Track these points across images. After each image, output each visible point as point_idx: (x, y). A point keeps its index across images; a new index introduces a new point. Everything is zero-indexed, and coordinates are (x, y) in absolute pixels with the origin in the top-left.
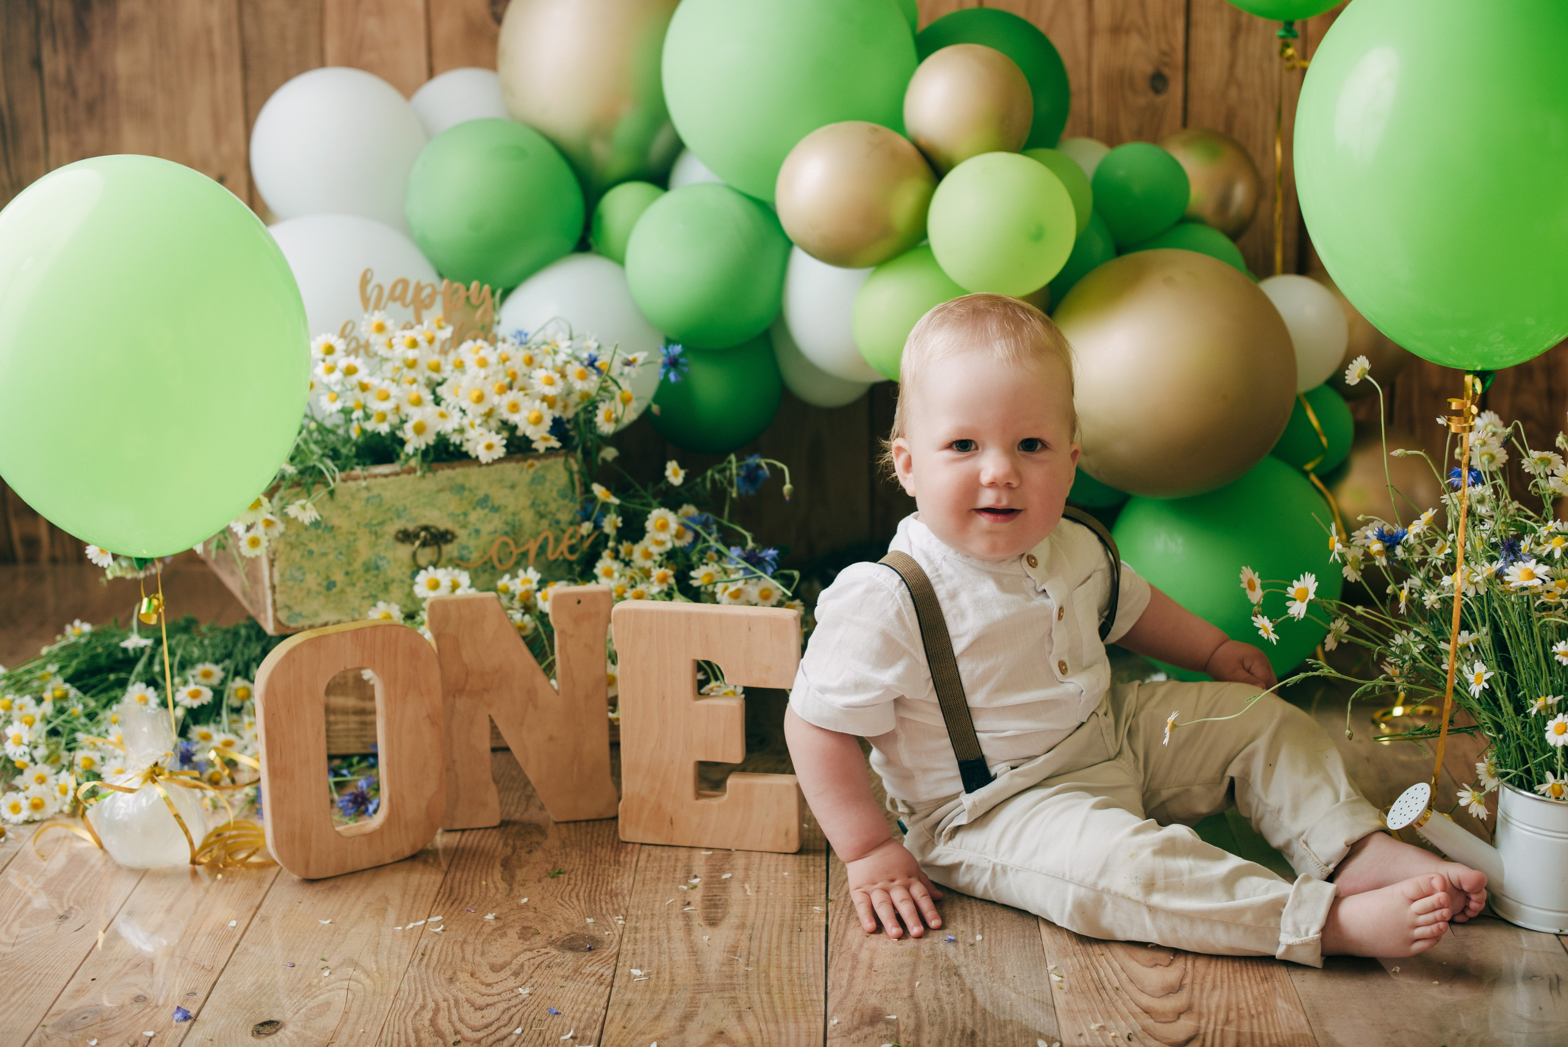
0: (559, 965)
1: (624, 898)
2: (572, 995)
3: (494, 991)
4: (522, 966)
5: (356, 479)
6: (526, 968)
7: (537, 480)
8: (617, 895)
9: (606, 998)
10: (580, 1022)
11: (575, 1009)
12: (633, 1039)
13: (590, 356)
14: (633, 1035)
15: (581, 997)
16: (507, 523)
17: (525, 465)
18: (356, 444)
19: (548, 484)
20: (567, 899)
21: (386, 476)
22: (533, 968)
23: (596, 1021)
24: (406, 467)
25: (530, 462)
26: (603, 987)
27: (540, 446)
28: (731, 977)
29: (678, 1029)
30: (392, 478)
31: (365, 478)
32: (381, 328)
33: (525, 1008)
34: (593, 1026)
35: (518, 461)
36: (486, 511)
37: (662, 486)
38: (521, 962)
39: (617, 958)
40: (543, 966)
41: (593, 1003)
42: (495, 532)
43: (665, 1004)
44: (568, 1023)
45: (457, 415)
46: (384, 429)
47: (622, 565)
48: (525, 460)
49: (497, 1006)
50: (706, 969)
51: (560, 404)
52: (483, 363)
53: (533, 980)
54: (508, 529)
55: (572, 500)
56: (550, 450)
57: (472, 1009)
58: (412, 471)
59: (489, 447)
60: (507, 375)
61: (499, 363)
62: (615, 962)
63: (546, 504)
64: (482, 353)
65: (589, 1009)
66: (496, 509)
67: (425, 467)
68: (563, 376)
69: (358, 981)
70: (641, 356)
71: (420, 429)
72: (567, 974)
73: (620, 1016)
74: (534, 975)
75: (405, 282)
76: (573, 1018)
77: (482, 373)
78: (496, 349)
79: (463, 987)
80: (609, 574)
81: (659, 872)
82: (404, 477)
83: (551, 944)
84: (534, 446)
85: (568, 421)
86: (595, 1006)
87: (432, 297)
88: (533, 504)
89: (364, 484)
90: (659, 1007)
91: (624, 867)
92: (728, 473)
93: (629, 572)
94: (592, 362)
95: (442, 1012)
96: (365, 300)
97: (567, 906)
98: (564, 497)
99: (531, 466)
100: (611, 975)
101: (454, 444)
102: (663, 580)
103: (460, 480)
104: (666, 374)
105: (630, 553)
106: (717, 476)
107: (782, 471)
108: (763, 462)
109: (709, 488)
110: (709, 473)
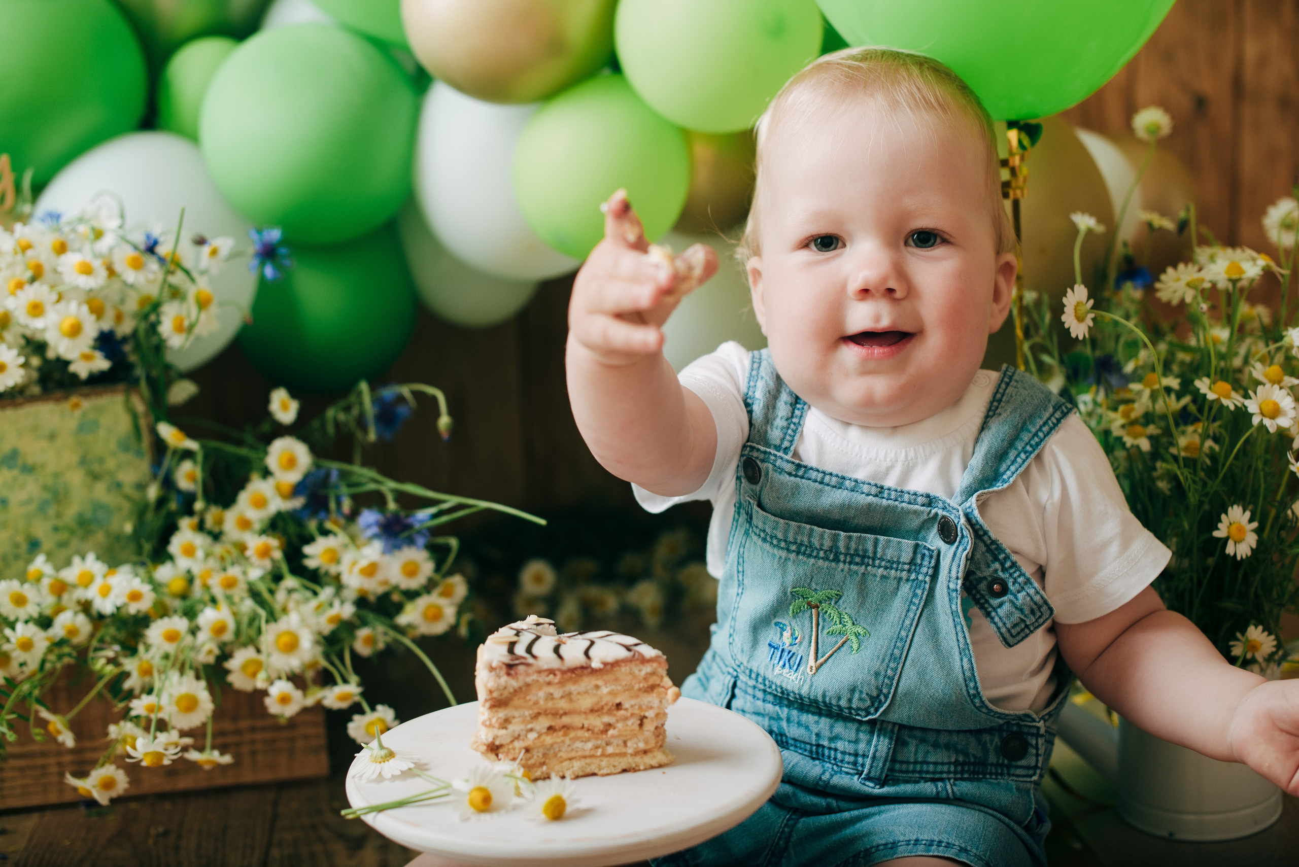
7: (86, 427)
13: (148, 237)
16: (46, 488)
17: (66, 406)
19: (102, 433)
25: (74, 399)
27: (81, 369)
35: (57, 400)
36: (15, 472)
37: (266, 427)
42: (29, 501)
47: (208, 540)
48: (66, 398)
51: (110, 314)
54: (47, 496)
55: (139, 453)
56: (98, 376)
60: (27, 267)
61: (16, 253)
63: (101, 460)
66: (29, 469)
68: (109, 264)
70: (225, 244)
78: (13, 233)
80: (189, 551)
84: (72, 368)
85: (125, 340)
88: (83, 461)
92: (355, 412)
93: (218, 549)
94: (151, 249)
98: (126, 449)
99: (76, 406)
102: (265, 553)
104: (262, 269)
105: (220, 522)
106: (342, 417)
107: (434, 399)
108: (405, 390)
109: (331, 429)
110: (330, 413)
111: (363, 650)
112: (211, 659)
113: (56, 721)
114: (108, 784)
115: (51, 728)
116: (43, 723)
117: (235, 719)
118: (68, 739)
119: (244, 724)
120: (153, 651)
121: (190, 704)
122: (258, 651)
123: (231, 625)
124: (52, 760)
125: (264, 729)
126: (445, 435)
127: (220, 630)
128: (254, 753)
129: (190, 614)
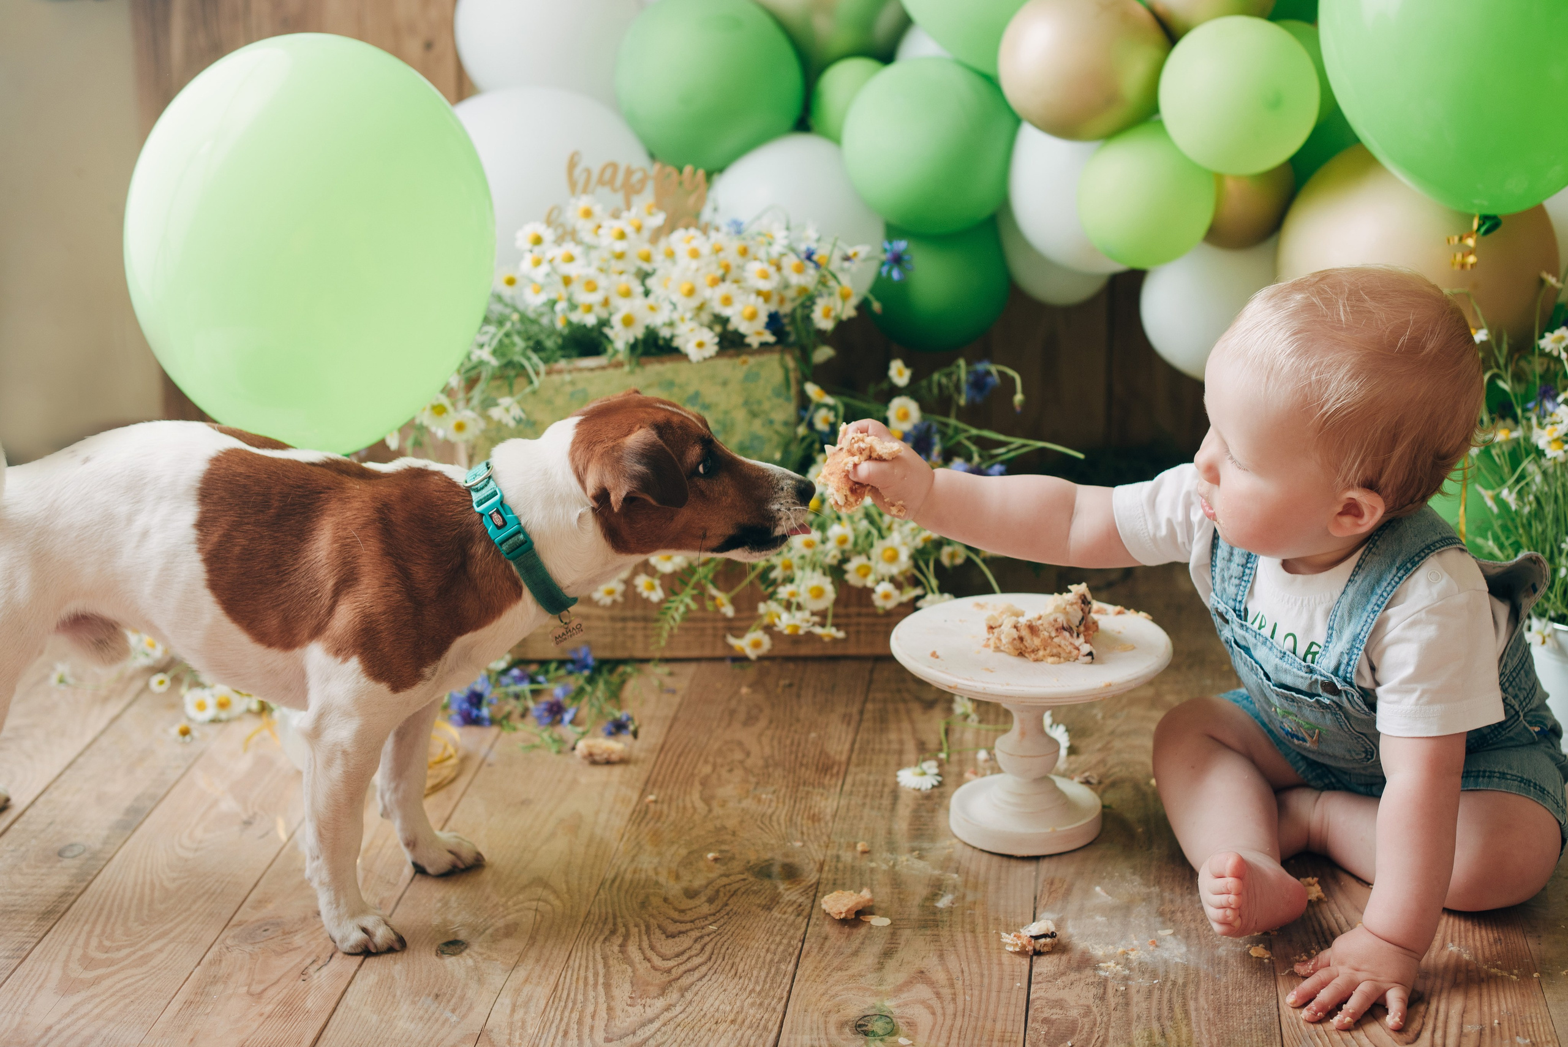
0: (755, 893)
1: (826, 823)
2: (768, 925)
3: (687, 918)
4: (718, 891)
5: (560, 372)
6: (721, 894)
7: (751, 377)
8: (819, 820)
9: (803, 930)
10: (775, 954)
11: (770, 941)
12: (829, 975)
13: (808, 249)
14: (829, 970)
15: (777, 928)
16: (717, 423)
17: (738, 361)
18: (561, 335)
19: (762, 382)
20: (767, 822)
21: (592, 370)
22: (728, 895)
23: (791, 955)
24: (614, 360)
25: (744, 358)
26: (800, 919)
27: (754, 341)
28: (935, 914)
29: (877, 966)
30: (598, 373)
31: (570, 372)
32: (588, 214)
33: (719, 937)
34: (788, 960)
35: (731, 356)
37: (884, 386)
38: (717, 887)
39: (817, 888)
40: (739, 893)
41: (789, 934)
43: (864, 939)
44: (762, 954)
45: (666, 308)
46: (590, 320)
48: (738, 355)
49: (689, 934)
50: (909, 904)
51: (775, 299)
52: (695, 254)
53: (728, 908)
55: (788, 399)
56: (764, 345)
57: (663, 937)
58: (619, 365)
59: (701, 345)
60: (719, 267)
61: (712, 254)
62: (814, 891)
63: (759, 403)
64: (695, 244)
65: (785, 941)
66: (706, 408)
67: (634, 362)
68: (779, 268)
69: (546, 901)
70: (863, 250)
71: (628, 322)
72: (764, 903)
73: (816, 950)
74: (729, 902)
75: (614, 166)
76: (768, 950)
77: (694, 264)
78: (708, 238)
79: (655, 912)
81: (865, 796)
82: (611, 372)
83: (748, 870)
84: (748, 341)
85: (786, 316)
86: (792, 938)
87: (643, 181)
88: (746, 403)
89: (567, 377)
90: (857, 942)
91: (828, 791)
92: (954, 378)
94: (809, 256)
95: (632, 938)
96: (573, 184)
97: (767, 831)
98: (778, 394)
99: (745, 362)
100: (810, 905)
101: (664, 339)
103: (669, 375)
104: (889, 272)
106: (944, 380)
107: (1013, 380)
108: (993, 369)
109: (935, 390)
110: (936, 377)
111: (946, 561)
112: (835, 562)
113: (722, 597)
114: (757, 645)
115: (718, 602)
116: (713, 598)
117: (846, 606)
118: (729, 611)
119: (853, 610)
120: (793, 552)
121: (819, 593)
122: (869, 558)
123: (851, 538)
124: (709, 625)
125: (868, 615)
126: (1018, 409)
127: (843, 541)
128: (858, 632)
129: (822, 527)
